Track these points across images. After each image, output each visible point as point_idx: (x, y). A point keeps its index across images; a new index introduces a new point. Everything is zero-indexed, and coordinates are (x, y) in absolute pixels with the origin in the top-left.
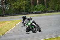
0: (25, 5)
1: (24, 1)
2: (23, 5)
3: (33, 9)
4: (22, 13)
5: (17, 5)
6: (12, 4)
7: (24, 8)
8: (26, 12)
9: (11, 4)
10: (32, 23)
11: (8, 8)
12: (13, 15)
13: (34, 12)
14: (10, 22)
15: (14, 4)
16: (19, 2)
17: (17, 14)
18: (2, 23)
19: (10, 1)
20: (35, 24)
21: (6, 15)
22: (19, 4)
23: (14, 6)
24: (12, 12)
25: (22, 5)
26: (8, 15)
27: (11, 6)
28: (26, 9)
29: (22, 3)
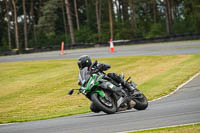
9: (190, 6)
10: (100, 82)
11: (182, 16)
14: (189, 57)
18: (165, 61)
21: (175, 36)
27: (192, 10)
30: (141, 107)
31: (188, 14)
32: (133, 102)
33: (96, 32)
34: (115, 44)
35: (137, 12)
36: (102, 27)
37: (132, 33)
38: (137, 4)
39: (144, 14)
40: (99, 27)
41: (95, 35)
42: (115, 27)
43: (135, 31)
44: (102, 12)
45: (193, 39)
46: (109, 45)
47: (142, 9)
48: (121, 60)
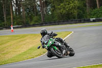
0: (77, 7)
1: (76, 2)
2: (74, 8)
3: (90, 14)
4: (72, 21)
5: (64, 8)
6: (56, 6)
7: (76, 12)
8: (78, 18)
9: (54, 7)
10: (54, 42)
11: (50, 12)
12: (58, 24)
13: (92, 19)
15: (59, 7)
16: (67, 3)
17: (63, 22)
19: (53, 2)
20: (60, 44)
22: (67, 6)
23: (60, 9)
24: (56, 18)
25: (72, 8)
26: (50, 23)
27: (55, 9)
28: (78, 14)
29: (72, 4)
30: (72, 55)
31: (53, 11)
32: (69, 52)
33: (4, 21)
34: (14, 28)
35: (25, 10)
36: (6, 19)
37: (23, 22)
38: (26, 6)
39: (29, 11)
40: (5, 19)
41: (3, 23)
42: (14, 18)
43: (25, 20)
44: (7, 10)
45: (56, 25)
46: (11, 28)
47: (28, 8)
48: (17, 36)
